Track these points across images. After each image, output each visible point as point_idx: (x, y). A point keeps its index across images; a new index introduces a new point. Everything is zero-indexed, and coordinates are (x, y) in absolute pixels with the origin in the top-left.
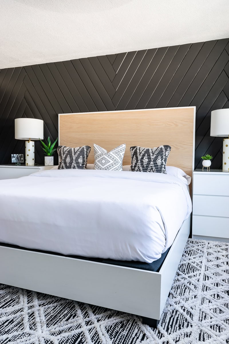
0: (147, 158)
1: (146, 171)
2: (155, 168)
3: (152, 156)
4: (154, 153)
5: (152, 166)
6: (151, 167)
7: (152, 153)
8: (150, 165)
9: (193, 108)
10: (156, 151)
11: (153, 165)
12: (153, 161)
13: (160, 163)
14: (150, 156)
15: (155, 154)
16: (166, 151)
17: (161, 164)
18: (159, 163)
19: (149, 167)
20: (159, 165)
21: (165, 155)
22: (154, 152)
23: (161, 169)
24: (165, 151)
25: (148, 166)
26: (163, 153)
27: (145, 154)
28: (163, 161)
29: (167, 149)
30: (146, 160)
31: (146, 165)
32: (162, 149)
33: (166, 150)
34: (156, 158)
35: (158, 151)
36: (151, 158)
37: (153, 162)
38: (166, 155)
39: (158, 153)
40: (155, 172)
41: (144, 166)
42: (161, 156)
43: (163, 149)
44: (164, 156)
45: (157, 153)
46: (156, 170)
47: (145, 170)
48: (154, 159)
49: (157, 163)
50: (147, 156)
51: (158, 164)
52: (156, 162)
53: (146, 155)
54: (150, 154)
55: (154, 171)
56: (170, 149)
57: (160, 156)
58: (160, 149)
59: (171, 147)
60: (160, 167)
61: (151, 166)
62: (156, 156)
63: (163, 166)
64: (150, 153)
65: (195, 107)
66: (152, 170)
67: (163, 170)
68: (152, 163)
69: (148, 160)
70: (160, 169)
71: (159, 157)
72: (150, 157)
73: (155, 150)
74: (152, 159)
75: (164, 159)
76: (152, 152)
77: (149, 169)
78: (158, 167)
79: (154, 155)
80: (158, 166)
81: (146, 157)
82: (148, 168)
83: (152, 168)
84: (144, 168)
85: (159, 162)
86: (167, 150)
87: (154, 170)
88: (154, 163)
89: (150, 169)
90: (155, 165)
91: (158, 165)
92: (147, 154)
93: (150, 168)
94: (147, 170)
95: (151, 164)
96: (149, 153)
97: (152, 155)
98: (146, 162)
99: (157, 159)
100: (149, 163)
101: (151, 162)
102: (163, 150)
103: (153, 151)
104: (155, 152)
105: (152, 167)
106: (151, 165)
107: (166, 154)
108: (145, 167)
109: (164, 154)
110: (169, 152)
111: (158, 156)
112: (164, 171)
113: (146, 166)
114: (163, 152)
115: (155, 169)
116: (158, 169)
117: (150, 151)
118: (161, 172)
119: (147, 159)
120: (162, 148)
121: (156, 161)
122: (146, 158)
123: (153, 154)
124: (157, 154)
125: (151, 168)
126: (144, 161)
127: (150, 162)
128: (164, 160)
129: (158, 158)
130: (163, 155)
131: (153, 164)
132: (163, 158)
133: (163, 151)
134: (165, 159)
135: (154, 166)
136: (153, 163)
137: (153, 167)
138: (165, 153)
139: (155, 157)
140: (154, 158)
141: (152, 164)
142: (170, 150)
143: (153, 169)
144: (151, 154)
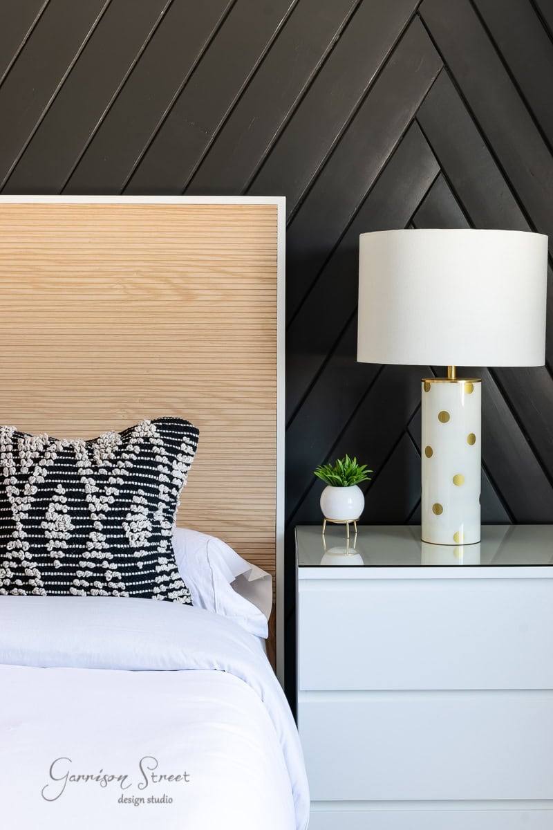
0: (66, 509)
1: (67, 588)
2: (119, 570)
3: (98, 495)
4: (107, 478)
5: (100, 555)
6: (93, 565)
7: (95, 477)
8: (87, 555)
9: (275, 208)
10: (114, 462)
11: (104, 550)
12: (101, 527)
13: (144, 534)
14: (84, 495)
15: (112, 480)
16: (171, 459)
17: (150, 540)
18: (136, 536)
19: (83, 564)
20: (139, 545)
21: (168, 480)
22: (104, 472)
23: (153, 566)
24: (166, 461)
25: (76, 561)
26: (158, 473)
27: (55, 485)
28: (159, 515)
29: (179, 444)
30: (59, 524)
31: (65, 551)
32: (151, 446)
33: (173, 451)
34: (122, 505)
35: (130, 465)
36: (91, 507)
37: (104, 532)
38: (175, 482)
39: (127, 473)
40: (120, 590)
41: (52, 560)
42: (146, 489)
43: (155, 449)
44: (162, 488)
45: (124, 477)
46: (124, 579)
47: (59, 584)
48: (108, 514)
49: (128, 534)
50: (65, 500)
51: (133, 544)
52: (123, 532)
53: (60, 490)
54: (83, 486)
55: (113, 585)
56: (196, 440)
57: (141, 492)
58: (138, 450)
59: (197, 431)
60: (142, 559)
61: (94, 560)
62: (122, 496)
63: (162, 547)
64: (83, 480)
65: (280, 202)
66: (103, 580)
67: (162, 573)
68: (98, 540)
69: (73, 522)
70: (145, 568)
71: (136, 499)
72: (86, 504)
73: (113, 456)
74: (94, 517)
75: (162, 506)
76: (96, 469)
77: (80, 573)
78: (136, 560)
79: (109, 490)
80: (137, 554)
81: (59, 507)
82: (74, 570)
83: (104, 571)
84: (53, 569)
85: (138, 527)
86: (177, 452)
87: (115, 580)
88: (108, 541)
89: (89, 574)
90: (113, 551)
91: (132, 550)
92: (65, 486)
93: (87, 569)
94: (71, 579)
95: (90, 545)
96: (79, 477)
97: (97, 489)
98: (62, 535)
99: (124, 514)
100: (79, 539)
101: (92, 535)
102: (154, 455)
103: (101, 464)
104: (109, 469)
105: (100, 561)
106: (94, 554)
107: (174, 473)
108: (58, 564)
109: (162, 478)
110: (190, 460)
111: (130, 497)
112: (168, 574)
113: (62, 560)
114: (156, 464)
115: (119, 575)
116: (136, 569)
117: (84, 462)
118: (149, 596)
119: (68, 518)
120: (146, 439)
121: (120, 523)
122: (60, 512)
123: (101, 486)
124: (121, 482)
125: (94, 570)
126: (52, 526)
127: (88, 531)
128: (165, 511)
129: (133, 508)
130: (158, 483)
131: (107, 546)
132: (157, 500)
133: (158, 458)
134: (168, 503)
135: (110, 556)
136: (102, 537)
137: (105, 564)
138: (171, 469)
139: (112, 500)
140: (107, 508)
141: (99, 546)
142: (195, 449)
143: (109, 575)
144: (91, 486)
